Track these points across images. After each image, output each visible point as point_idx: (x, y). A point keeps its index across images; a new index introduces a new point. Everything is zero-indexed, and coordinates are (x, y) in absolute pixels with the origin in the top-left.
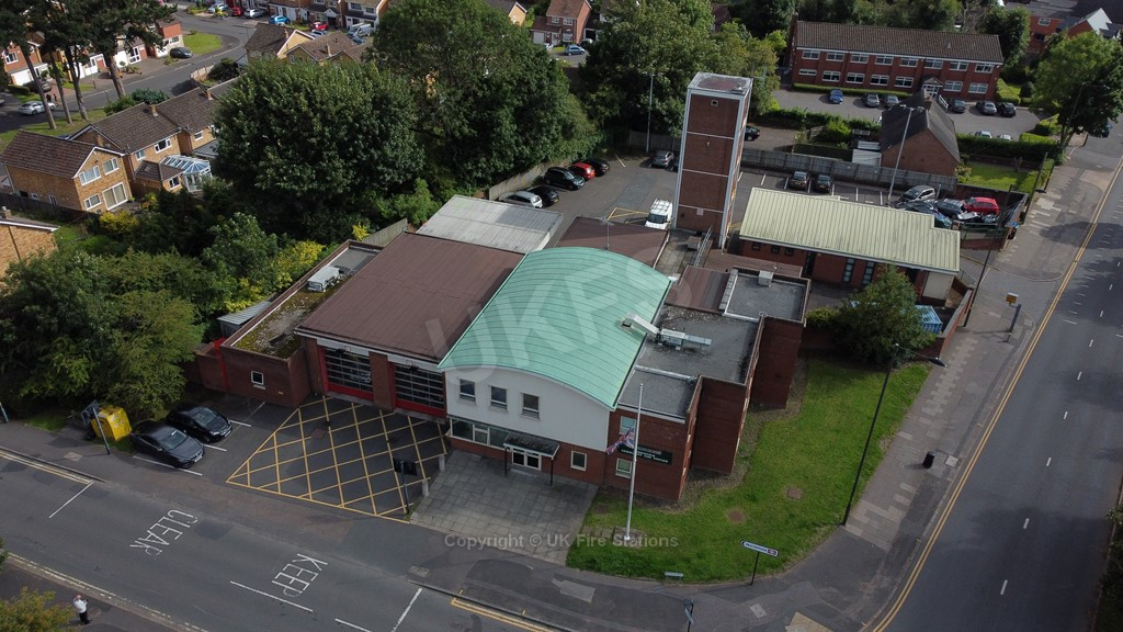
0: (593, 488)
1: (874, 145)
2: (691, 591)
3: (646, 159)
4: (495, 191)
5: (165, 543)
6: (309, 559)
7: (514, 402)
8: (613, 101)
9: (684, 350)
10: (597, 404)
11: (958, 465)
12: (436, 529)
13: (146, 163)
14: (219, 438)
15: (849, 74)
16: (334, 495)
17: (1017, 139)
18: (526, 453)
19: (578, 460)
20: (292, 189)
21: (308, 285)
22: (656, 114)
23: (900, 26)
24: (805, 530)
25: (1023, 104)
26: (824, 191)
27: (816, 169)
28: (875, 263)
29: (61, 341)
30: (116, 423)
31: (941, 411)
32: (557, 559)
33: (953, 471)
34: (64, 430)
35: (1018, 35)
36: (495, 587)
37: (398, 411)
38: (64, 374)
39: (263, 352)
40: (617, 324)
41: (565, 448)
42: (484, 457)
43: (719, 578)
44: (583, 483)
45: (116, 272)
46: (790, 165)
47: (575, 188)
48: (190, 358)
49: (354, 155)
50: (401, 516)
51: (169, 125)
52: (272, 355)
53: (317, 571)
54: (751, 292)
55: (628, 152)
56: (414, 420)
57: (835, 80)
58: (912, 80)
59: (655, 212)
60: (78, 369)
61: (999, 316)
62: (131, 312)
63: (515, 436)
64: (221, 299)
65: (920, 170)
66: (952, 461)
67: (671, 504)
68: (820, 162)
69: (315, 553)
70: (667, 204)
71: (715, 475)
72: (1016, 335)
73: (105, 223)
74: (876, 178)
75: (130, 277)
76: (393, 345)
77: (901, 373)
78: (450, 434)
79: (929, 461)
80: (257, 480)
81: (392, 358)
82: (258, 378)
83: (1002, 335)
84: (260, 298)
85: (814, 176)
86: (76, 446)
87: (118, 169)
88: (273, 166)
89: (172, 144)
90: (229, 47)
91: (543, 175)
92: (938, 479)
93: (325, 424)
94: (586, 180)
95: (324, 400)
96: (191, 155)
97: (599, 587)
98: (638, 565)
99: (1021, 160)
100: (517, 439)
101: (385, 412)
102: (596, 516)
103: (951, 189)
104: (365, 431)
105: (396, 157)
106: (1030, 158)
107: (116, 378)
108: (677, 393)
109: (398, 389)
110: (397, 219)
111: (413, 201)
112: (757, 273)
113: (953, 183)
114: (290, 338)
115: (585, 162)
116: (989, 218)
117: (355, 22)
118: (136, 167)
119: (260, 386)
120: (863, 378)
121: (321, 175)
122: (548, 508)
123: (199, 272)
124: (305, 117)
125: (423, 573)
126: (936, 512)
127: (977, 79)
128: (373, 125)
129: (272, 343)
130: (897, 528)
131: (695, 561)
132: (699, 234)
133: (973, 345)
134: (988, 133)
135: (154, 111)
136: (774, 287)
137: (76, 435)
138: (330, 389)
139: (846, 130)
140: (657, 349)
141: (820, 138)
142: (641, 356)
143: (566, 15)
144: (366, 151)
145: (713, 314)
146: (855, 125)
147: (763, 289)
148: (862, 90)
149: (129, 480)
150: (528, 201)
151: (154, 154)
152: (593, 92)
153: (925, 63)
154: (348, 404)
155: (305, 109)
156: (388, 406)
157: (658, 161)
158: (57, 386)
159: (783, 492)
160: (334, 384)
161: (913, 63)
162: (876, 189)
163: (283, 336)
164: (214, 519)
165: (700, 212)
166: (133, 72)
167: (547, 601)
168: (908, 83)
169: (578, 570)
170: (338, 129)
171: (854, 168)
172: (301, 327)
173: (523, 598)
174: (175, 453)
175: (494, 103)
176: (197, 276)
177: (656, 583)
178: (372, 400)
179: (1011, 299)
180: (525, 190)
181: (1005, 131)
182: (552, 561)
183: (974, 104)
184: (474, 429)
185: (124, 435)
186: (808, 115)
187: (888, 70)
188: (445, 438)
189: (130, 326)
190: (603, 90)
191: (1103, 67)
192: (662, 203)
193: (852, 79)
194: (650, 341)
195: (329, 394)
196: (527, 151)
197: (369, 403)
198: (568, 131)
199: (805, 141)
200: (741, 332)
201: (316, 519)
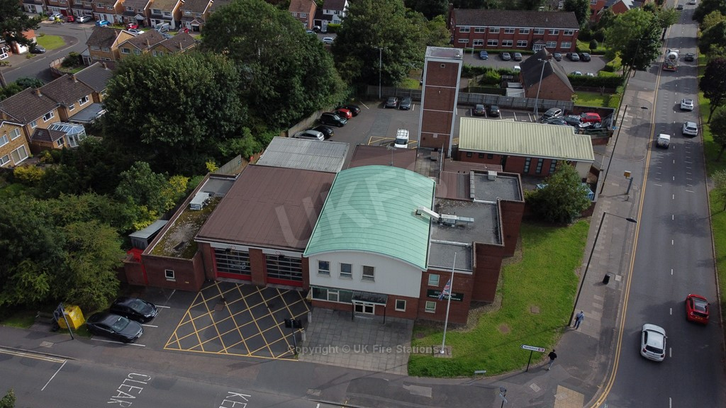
0: (411, 322)
1: (516, 85)
2: (491, 380)
3: (379, 103)
4: (292, 131)
5: (132, 397)
6: (237, 394)
7: (357, 272)
8: (356, 67)
9: (457, 227)
10: (412, 267)
11: (622, 280)
12: (317, 362)
13: (38, 130)
14: (151, 318)
15: (489, 41)
16: (241, 347)
17: (596, 75)
18: (365, 304)
19: (401, 305)
20: (168, 141)
21: (190, 206)
22: (385, 74)
23: (513, 9)
24: (548, 332)
25: (593, 53)
26: (495, 116)
27: (488, 102)
28: (544, 159)
29: (25, 264)
30: (75, 316)
31: (603, 248)
32: (402, 371)
33: (620, 284)
34: (34, 326)
35: (584, 11)
36: (367, 396)
37: (269, 285)
38: (30, 287)
39: (171, 256)
40: (412, 214)
41: (390, 298)
42: (335, 310)
43: (506, 370)
44: (403, 319)
45: (57, 210)
46: (471, 101)
47: (342, 125)
48: (120, 265)
49: (205, 116)
50: (289, 356)
51: (51, 102)
52: (179, 257)
53: (246, 402)
54: (485, 185)
55: (369, 99)
56: (282, 291)
57: (481, 45)
58: (527, 42)
59: (399, 137)
60: (42, 283)
61: (618, 185)
62: (75, 237)
63: (358, 294)
64: (130, 222)
65: (550, 98)
66: (618, 278)
67: (462, 326)
68: (490, 97)
69: (240, 390)
70: (406, 132)
71: (483, 304)
72: (631, 195)
73: (18, 175)
74: (525, 105)
75: (68, 214)
76: (266, 242)
77: (574, 226)
78: (310, 296)
79: (606, 280)
80: (185, 344)
81: (265, 251)
82: (170, 274)
83: (623, 197)
84: (155, 218)
85: (488, 107)
86: (46, 336)
87: (19, 135)
88: (154, 127)
89: (54, 115)
90: (71, 44)
91: (319, 118)
92: (614, 290)
93: (222, 300)
94: (348, 119)
95: (216, 283)
96: (68, 122)
97: (433, 386)
98: (454, 369)
99: (604, 88)
100: (360, 296)
101: (260, 288)
102: (418, 340)
103: (570, 109)
104: (252, 301)
105: (231, 115)
106: (609, 86)
107: (72, 285)
108: (463, 255)
109: (268, 271)
110: (234, 156)
111: (242, 142)
112: (487, 173)
113: (571, 105)
114: (188, 244)
115: (345, 108)
116: (597, 125)
117: (158, 22)
118: (31, 133)
119: (172, 279)
120: (553, 232)
121: (186, 132)
122: (386, 339)
123: (113, 205)
124: (173, 91)
125: (318, 393)
126: (619, 311)
127: (566, 40)
128: (217, 94)
129: (176, 248)
130: (600, 324)
131: (489, 361)
132: (436, 150)
133: (609, 204)
134: (579, 73)
135: (39, 92)
136: (498, 181)
137: (44, 328)
138: (218, 276)
139: (498, 76)
140: (440, 227)
141: (482, 82)
142: (431, 233)
143: (302, 11)
144: (212, 112)
145: (467, 201)
146: (502, 72)
147: (492, 182)
148: (499, 50)
149: (92, 355)
150: (316, 136)
151: (43, 123)
152: (343, 61)
153: (534, 31)
154: (234, 285)
155: (173, 87)
156: (262, 283)
157: (390, 104)
158: (26, 296)
159: (528, 310)
160: (221, 273)
161: (527, 32)
162: (525, 112)
163: (183, 243)
164: (162, 376)
165: (435, 135)
166: (5, 65)
167: (403, 400)
168: (524, 44)
169: (417, 377)
170: (196, 99)
171: (511, 100)
172: (198, 236)
173: (387, 400)
174: (124, 333)
175: (289, 74)
176: (113, 208)
177: (469, 379)
178: (251, 281)
179: (627, 175)
180: (310, 129)
181: (589, 70)
182: (399, 373)
183: (565, 55)
184: (328, 292)
185: (80, 324)
186: (472, 68)
187: (512, 37)
188: (306, 300)
189: (74, 248)
190: (350, 60)
191: (646, 30)
192: (402, 131)
193: (491, 43)
194: (434, 223)
195: (219, 279)
196: (311, 104)
197: (248, 283)
198: (333, 89)
199: (475, 85)
200: (488, 211)
201: (234, 366)
